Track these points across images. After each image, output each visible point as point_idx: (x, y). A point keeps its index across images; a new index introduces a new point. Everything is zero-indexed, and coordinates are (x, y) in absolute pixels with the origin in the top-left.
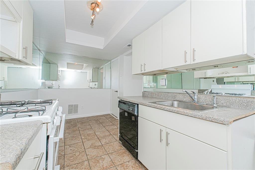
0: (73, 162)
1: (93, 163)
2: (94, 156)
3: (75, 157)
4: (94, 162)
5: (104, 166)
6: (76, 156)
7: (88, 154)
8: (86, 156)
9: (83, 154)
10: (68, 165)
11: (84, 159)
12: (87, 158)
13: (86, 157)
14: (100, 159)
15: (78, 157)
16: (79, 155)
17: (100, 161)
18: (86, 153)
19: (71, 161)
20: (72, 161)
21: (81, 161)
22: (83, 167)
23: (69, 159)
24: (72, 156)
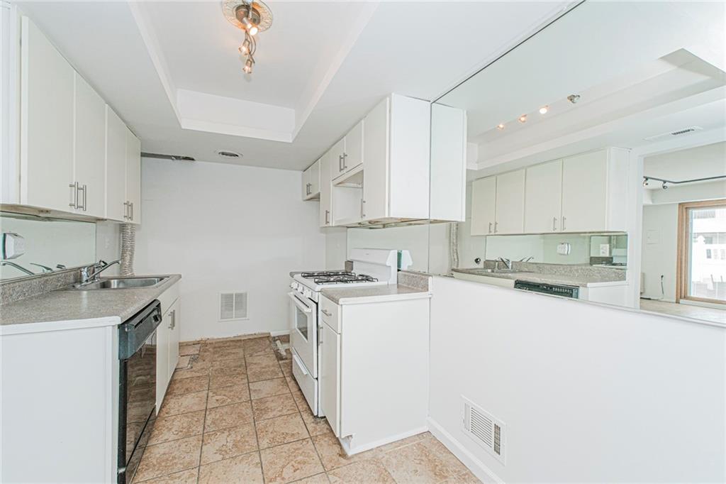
0: (295, 447)
1: (247, 442)
2: (242, 459)
3: (292, 460)
4: (246, 444)
5: (228, 434)
6: (293, 466)
7: (256, 469)
8: (263, 463)
9: (272, 471)
10: (304, 443)
11: (269, 453)
12: (262, 456)
13: (262, 459)
14: (228, 451)
15: (284, 460)
16: (284, 467)
17: (230, 445)
18: (263, 473)
19: (300, 452)
20: (297, 449)
21: (277, 449)
22: (272, 436)
23: (308, 456)
24: (302, 465)
